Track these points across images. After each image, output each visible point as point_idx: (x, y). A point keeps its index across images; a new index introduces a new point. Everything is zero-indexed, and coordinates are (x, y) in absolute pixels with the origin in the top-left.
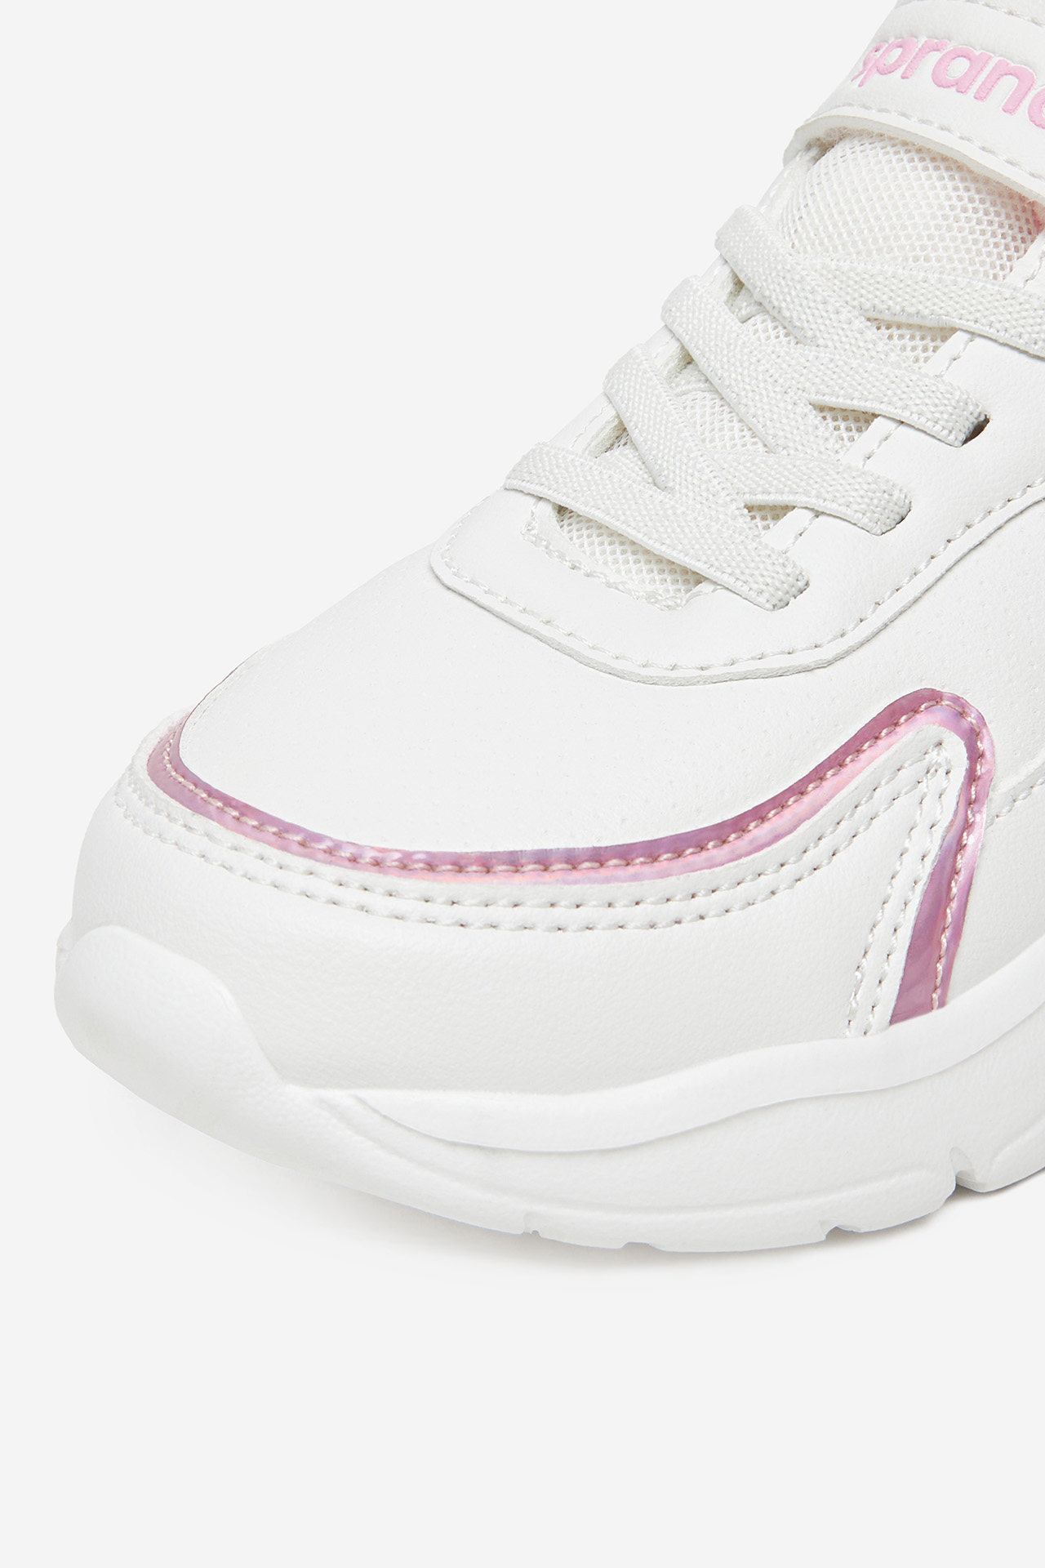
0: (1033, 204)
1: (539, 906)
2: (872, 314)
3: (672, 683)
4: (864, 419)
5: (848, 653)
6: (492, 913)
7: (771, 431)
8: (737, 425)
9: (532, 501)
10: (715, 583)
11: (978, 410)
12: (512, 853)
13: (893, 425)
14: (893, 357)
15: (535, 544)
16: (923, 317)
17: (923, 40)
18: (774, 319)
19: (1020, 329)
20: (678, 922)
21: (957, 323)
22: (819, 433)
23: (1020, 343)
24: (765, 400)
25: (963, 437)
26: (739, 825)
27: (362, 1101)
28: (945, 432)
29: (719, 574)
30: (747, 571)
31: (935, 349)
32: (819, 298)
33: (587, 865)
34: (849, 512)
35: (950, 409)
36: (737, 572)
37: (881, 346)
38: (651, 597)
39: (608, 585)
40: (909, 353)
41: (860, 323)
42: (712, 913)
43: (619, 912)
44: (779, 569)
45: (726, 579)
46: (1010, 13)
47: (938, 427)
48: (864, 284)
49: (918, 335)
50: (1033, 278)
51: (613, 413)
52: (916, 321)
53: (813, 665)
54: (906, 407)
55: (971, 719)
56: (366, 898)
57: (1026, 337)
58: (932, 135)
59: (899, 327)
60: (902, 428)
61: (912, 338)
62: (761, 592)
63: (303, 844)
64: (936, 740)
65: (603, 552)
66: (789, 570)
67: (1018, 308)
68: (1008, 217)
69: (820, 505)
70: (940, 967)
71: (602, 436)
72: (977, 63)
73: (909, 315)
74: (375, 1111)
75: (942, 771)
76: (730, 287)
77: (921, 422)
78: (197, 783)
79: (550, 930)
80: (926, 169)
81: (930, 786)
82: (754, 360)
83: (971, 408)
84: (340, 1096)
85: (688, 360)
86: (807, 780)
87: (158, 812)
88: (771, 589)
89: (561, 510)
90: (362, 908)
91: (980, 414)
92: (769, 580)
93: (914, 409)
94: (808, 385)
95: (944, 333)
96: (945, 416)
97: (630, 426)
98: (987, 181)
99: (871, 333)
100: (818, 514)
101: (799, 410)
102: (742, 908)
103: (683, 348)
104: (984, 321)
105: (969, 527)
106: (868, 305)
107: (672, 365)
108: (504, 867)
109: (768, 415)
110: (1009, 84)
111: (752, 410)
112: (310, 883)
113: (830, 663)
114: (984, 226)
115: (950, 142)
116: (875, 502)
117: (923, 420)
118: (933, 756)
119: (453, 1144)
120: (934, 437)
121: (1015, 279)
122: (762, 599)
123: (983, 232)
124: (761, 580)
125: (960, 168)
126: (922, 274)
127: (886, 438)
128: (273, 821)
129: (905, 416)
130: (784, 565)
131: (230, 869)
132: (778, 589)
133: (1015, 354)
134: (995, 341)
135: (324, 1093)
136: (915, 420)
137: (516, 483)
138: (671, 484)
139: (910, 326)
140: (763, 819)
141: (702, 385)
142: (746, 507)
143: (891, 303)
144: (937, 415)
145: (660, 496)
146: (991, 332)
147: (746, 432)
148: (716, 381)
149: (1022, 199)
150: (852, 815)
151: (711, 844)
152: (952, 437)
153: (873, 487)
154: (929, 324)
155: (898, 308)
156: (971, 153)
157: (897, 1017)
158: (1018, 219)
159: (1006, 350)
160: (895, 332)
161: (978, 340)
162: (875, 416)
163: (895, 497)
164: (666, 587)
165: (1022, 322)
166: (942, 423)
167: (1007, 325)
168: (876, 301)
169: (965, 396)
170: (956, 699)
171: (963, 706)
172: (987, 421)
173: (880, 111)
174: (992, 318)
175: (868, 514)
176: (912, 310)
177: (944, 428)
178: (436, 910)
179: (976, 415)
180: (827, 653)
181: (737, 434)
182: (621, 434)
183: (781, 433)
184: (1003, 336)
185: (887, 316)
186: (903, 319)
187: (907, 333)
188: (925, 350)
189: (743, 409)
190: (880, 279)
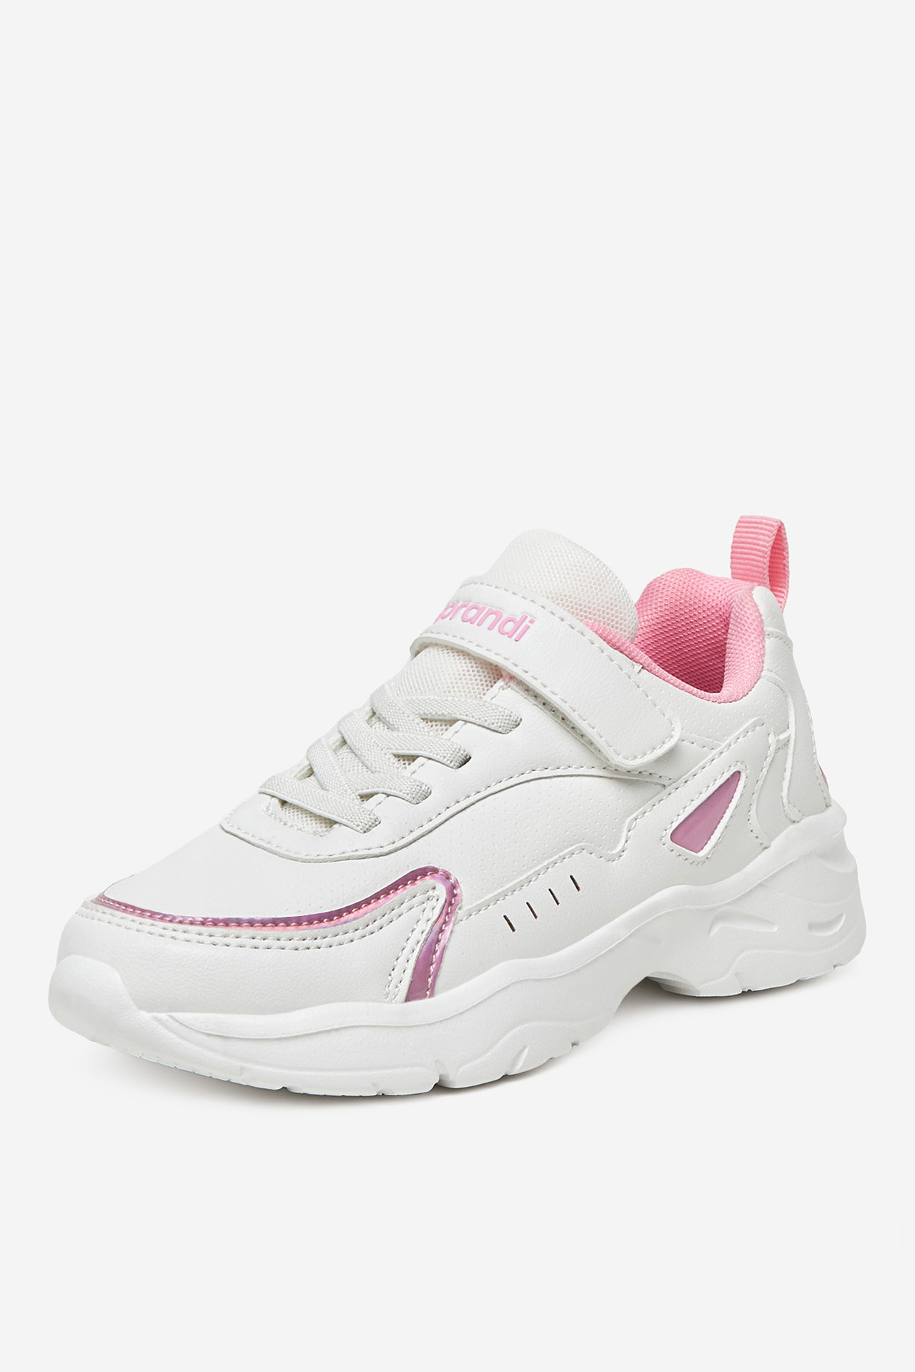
0: (496, 666)
1: (248, 938)
2: (424, 717)
3: (316, 861)
4: (413, 758)
5: (395, 850)
6: (227, 940)
7: (374, 766)
8: (360, 764)
9: (269, 797)
10: (340, 824)
11: (466, 753)
12: (237, 919)
13: (426, 760)
14: (431, 733)
15: (270, 816)
16: (445, 715)
17: (461, 603)
18: (384, 723)
19: (486, 718)
20: (308, 949)
21: (459, 717)
22: (395, 765)
23: (486, 724)
24: (373, 753)
25: (457, 764)
26: (339, 913)
27: (171, 1017)
28: (449, 762)
29: (341, 819)
30: (353, 817)
31: (446, 730)
32: (401, 712)
33: (270, 924)
34: (401, 794)
35: (451, 752)
36: (349, 818)
37: (426, 729)
38: (315, 834)
39: (298, 829)
40: (440, 732)
41: (418, 720)
42: (323, 946)
43: (282, 943)
44: (368, 816)
45: (344, 821)
46: (496, 587)
47: (445, 760)
48: (421, 704)
49: (444, 724)
50: (495, 697)
51: (308, 763)
52: (441, 718)
53: (379, 854)
54: (431, 752)
55: (452, 881)
56: (174, 934)
57: (488, 721)
58: (458, 642)
59: (436, 721)
60: (430, 761)
61: (441, 725)
62: (358, 826)
63: (150, 916)
64: (433, 886)
65: (298, 818)
66: (372, 816)
67: (486, 709)
68: (488, 673)
69: (389, 791)
70: (429, 980)
71: (303, 772)
72: (480, 610)
73: (439, 715)
74: (177, 1021)
75: (435, 899)
76: (371, 714)
77: (437, 757)
78: (109, 900)
79: (252, 948)
80: (460, 659)
81: (429, 905)
82: (370, 738)
83: (462, 752)
84: (163, 1016)
85: (344, 742)
86: (372, 897)
87: (92, 910)
88: (363, 824)
89: (284, 803)
90: (173, 937)
91: (467, 755)
92: (362, 821)
93: (435, 752)
94: (392, 746)
95: (452, 722)
96: (449, 755)
97: (315, 770)
98: (479, 659)
99: (423, 724)
100: (388, 795)
101: (387, 757)
102: (337, 945)
103: (343, 737)
104: (470, 715)
105: (458, 802)
106: (422, 712)
107: (337, 744)
108: (234, 924)
109: (373, 759)
110: (493, 617)
111: (367, 758)
112: (152, 929)
113: (387, 854)
114: (483, 682)
115: (464, 644)
116: (414, 789)
117: (438, 756)
118: (431, 893)
119: (209, 1035)
120: (444, 764)
121: (487, 698)
122: (358, 828)
123: (482, 685)
124: (359, 820)
125: (468, 655)
126: (445, 698)
127: (422, 765)
128: (139, 909)
129: (431, 755)
130: (369, 815)
131: (120, 926)
132: (366, 824)
133: (484, 729)
134: (475, 724)
135: (155, 1014)
136: (434, 756)
137: (263, 790)
138: (328, 788)
139: (440, 720)
140: (350, 913)
141: (348, 750)
142: (359, 795)
143: (431, 711)
144: (445, 755)
145: (322, 792)
146: (473, 720)
147: (364, 767)
148: (353, 747)
149: (491, 664)
150: (390, 913)
151: (325, 920)
152: (452, 764)
153: (413, 784)
154: (447, 719)
155: (434, 713)
156: (472, 648)
157: (407, 999)
158: (493, 673)
159: (480, 728)
160: (434, 723)
161: (468, 724)
162: (418, 757)
163: (423, 789)
164: (320, 828)
165: (487, 715)
166: (447, 758)
167: (480, 717)
168: (426, 711)
169: (459, 747)
170: (445, 872)
171: (448, 875)
172: (470, 758)
173: (437, 633)
174: (474, 714)
175: (410, 795)
176: (440, 713)
177: (448, 760)
178: (204, 938)
179: (464, 755)
180: (386, 850)
181: (360, 768)
182: (311, 773)
183: (378, 766)
184: (478, 722)
185: (429, 717)
186: (436, 717)
187: (439, 723)
188: (442, 730)
189: (363, 758)
190: (428, 701)
